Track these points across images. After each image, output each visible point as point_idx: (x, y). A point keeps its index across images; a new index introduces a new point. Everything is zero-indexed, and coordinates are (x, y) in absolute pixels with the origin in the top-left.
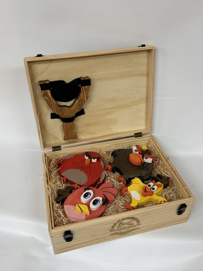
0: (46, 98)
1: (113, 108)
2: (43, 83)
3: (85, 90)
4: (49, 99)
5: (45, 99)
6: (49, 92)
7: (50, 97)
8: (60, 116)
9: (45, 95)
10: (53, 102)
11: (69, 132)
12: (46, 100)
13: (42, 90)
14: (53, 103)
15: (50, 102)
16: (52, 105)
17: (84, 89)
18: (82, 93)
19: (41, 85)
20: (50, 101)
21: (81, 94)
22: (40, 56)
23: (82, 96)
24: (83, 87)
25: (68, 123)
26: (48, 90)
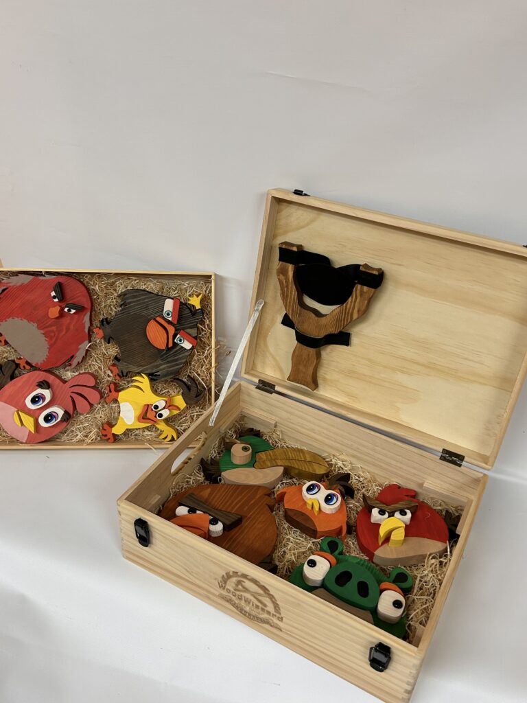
0: (282, 277)
1: (418, 364)
2: (287, 247)
3: (361, 295)
4: (287, 282)
5: (279, 279)
6: (290, 268)
7: (288, 280)
8: (296, 326)
9: (282, 272)
10: (292, 291)
11: (301, 368)
12: (280, 282)
13: (280, 260)
14: (291, 293)
15: (286, 289)
16: (287, 296)
17: (358, 291)
18: (352, 298)
19: (281, 249)
20: (287, 287)
21: (350, 299)
22: (298, 193)
23: (351, 305)
24: (359, 286)
25: (305, 347)
26: (291, 263)
